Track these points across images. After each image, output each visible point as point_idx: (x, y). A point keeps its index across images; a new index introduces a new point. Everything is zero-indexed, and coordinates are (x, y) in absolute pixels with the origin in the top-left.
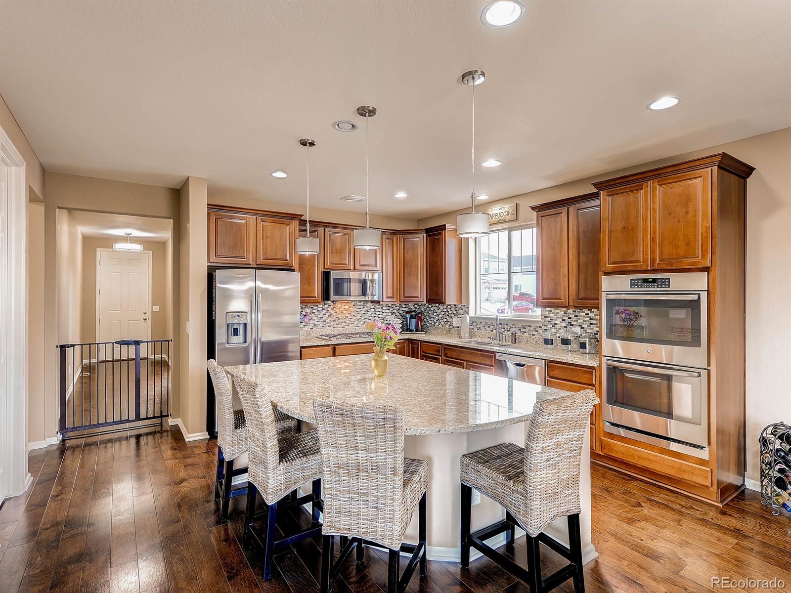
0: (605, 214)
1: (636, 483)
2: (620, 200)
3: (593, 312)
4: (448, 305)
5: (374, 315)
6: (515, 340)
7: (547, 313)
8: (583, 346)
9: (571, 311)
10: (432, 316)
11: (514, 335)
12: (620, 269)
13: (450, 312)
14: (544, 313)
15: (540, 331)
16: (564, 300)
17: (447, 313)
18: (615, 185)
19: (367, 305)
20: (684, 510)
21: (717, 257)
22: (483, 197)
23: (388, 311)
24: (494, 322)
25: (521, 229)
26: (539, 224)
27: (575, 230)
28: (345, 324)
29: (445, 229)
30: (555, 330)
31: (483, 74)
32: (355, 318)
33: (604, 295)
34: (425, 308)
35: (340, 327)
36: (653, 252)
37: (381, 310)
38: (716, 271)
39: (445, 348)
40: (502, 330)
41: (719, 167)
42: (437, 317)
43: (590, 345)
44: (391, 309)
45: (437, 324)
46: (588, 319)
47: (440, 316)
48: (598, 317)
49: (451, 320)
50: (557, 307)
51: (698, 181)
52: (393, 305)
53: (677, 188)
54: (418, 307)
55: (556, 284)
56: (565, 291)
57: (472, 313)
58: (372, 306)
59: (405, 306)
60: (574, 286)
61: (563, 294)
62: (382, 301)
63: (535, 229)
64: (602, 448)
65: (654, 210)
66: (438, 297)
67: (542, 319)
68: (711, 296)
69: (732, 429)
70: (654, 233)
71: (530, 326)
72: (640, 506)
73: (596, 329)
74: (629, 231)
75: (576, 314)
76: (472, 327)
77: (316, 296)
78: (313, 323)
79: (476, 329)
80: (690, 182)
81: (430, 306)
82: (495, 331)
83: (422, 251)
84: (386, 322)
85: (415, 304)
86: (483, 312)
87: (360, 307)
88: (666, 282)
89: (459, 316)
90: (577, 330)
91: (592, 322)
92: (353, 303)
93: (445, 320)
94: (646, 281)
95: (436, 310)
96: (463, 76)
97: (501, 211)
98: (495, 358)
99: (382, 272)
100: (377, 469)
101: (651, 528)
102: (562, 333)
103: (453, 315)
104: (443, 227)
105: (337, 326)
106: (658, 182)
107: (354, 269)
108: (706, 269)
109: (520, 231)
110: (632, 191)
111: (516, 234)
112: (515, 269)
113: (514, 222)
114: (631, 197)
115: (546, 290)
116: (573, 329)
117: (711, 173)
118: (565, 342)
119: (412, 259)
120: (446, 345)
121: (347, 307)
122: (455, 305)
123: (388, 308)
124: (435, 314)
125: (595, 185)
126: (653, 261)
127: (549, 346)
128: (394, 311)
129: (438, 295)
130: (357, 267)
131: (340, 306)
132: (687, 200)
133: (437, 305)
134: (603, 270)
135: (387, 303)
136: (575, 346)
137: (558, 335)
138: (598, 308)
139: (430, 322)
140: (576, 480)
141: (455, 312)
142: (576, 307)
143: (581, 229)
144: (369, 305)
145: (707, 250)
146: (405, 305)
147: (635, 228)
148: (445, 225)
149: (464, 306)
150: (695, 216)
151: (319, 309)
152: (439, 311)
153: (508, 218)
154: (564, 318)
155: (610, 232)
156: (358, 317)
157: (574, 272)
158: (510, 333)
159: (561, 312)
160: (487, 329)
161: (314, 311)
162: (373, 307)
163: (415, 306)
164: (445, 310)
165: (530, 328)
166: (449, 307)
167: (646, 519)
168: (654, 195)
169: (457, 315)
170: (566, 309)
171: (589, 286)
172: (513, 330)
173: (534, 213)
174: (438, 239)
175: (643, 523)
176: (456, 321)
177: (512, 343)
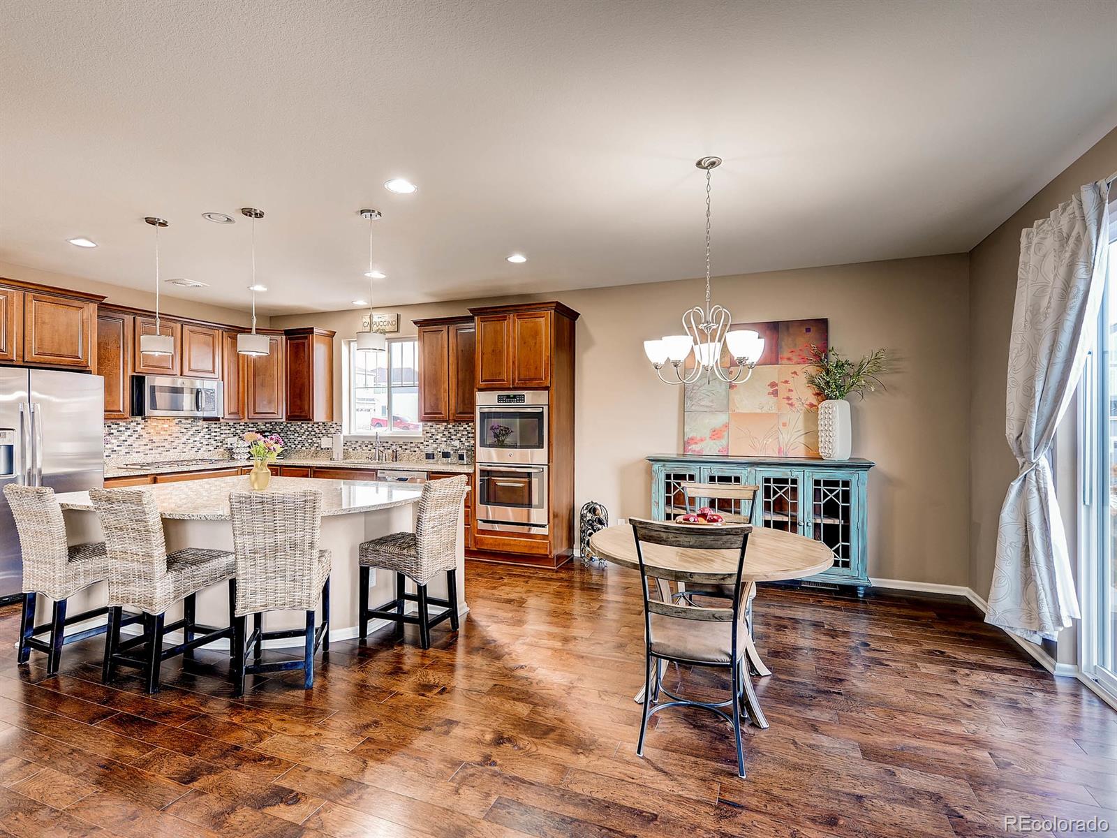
0: (478, 337)
1: (500, 567)
2: (490, 326)
3: (470, 426)
4: (314, 423)
5: (209, 436)
6: (395, 457)
7: (428, 428)
8: (461, 457)
9: (450, 426)
10: (292, 437)
11: (395, 452)
12: (489, 386)
13: (318, 431)
14: (426, 428)
15: (422, 447)
16: (444, 415)
17: (313, 433)
18: (487, 313)
19: (198, 424)
20: (532, 575)
21: (554, 380)
22: (361, 303)
23: (229, 431)
24: (373, 441)
25: (402, 341)
26: (421, 338)
27: (455, 348)
28: (162, 449)
29: (313, 333)
30: (436, 445)
31: (379, 214)
32: (179, 441)
33: (478, 408)
34: (282, 427)
35: (156, 454)
36: (513, 373)
37: (219, 430)
38: (553, 389)
39: (314, 471)
40: (382, 449)
41: (555, 311)
42: (299, 439)
43: (467, 457)
44: (233, 429)
45: (299, 446)
46: (466, 433)
47: (304, 437)
48: (473, 431)
49: (319, 441)
50: (439, 421)
51: (542, 320)
52: (235, 423)
53: (530, 323)
54: (271, 427)
55: (437, 399)
56: (445, 406)
57: (345, 432)
58: (205, 424)
59: (252, 425)
60: (453, 401)
61: (443, 408)
62: (223, 418)
63: (416, 343)
64: (476, 543)
65: (514, 339)
66: (303, 414)
67: (423, 434)
68: (550, 409)
69: (564, 512)
70: (515, 357)
71: (412, 443)
72: (502, 578)
73: (472, 442)
74: (497, 353)
75: (456, 428)
76: (346, 448)
77: (121, 410)
78: (110, 449)
79: (350, 450)
80: (537, 319)
81: (289, 425)
82: (373, 451)
83: (280, 356)
84: (226, 446)
85: (266, 423)
86: (358, 431)
87: (186, 426)
88: (521, 398)
89: (329, 435)
90: (457, 443)
91: (470, 435)
92: (177, 421)
93: (310, 441)
94: (508, 397)
95: (298, 429)
96: (362, 212)
97: (380, 320)
98: (376, 475)
99: (223, 380)
100: (294, 546)
101: (507, 589)
102: (443, 448)
103: (321, 435)
104: (311, 331)
105: (151, 451)
106: (518, 315)
107: (181, 375)
108: (547, 388)
109: (400, 344)
110: (499, 320)
111: (396, 346)
112: (394, 383)
113: (394, 334)
114: (498, 325)
115: (427, 405)
116: (453, 443)
117: (550, 314)
118: (446, 455)
119: (266, 366)
120: (317, 467)
121: (166, 426)
122: (323, 423)
123: (229, 428)
124: (296, 435)
125: (471, 310)
126: (514, 380)
127: (431, 461)
128: (237, 432)
129: (303, 411)
130: (186, 372)
131: (155, 424)
132: (536, 334)
133: (299, 423)
134: (477, 386)
135: (228, 421)
136: (454, 459)
137: (439, 450)
138: (473, 421)
139: (289, 444)
140: (453, 543)
141: (324, 432)
142: (455, 421)
143: (459, 349)
144: (201, 423)
145: (548, 374)
146: (252, 423)
147: (501, 352)
148: (313, 328)
149: (336, 424)
150: (540, 347)
151: (120, 429)
152: (303, 431)
153: (388, 328)
154: (445, 433)
155: (483, 354)
156: (184, 440)
157: (454, 388)
158: (390, 451)
159: (442, 427)
160: (365, 448)
161: (112, 431)
162: (207, 426)
163: (267, 425)
164: (310, 429)
165: (412, 445)
166: (316, 425)
167: (505, 585)
168: (514, 326)
169: (327, 434)
170: (446, 424)
171: (466, 402)
172: (394, 447)
173: (416, 328)
174: (304, 344)
175: (503, 587)
176: (325, 442)
177: (392, 461)
